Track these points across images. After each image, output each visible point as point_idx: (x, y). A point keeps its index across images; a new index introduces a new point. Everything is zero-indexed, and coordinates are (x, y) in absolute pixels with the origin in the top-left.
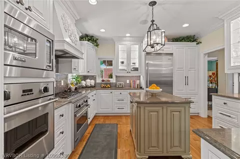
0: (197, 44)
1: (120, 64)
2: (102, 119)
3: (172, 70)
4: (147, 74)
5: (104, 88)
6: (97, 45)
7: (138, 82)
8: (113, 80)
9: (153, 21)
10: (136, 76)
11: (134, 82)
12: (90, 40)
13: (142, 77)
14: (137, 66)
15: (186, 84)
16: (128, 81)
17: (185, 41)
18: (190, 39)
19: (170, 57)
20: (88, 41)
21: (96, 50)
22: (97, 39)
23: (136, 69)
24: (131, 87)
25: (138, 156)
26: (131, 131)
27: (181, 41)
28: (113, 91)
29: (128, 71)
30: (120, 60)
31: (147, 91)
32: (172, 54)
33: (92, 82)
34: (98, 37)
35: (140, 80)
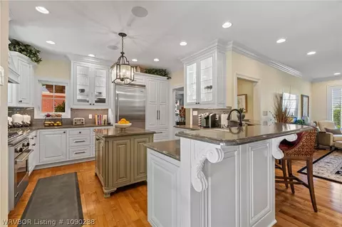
0: (168, 79)
1: (78, 92)
2: (48, 172)
3: (145, 101)
4: (116, 107)
5: (51, 126)
6: (38, 61)
7: (105, 117)
8: (66, 115)
9: (123, 53)
10: (102, 110)
11: (100, 117)
12: (23, 50)
13: (110, 110)
14: (104, 96)
15: (159, 118)
16: (90, 116)
17: (157, 74)
18: (162, 73)
19: (143, 90)
20: (20, 52)
21: (35, 68)
22: (38, 52)
23: (102, 101)
24: (95, 123)
25: (105, 191)
26: (96, 175)
27: (153, 73)
28: (68, 130)
29: (90, 102)
30: (79, 87)
31: (116, 127)
32: (145, 86)
33: (27, 118)
34: (39, 48)
35: (107, 114)
